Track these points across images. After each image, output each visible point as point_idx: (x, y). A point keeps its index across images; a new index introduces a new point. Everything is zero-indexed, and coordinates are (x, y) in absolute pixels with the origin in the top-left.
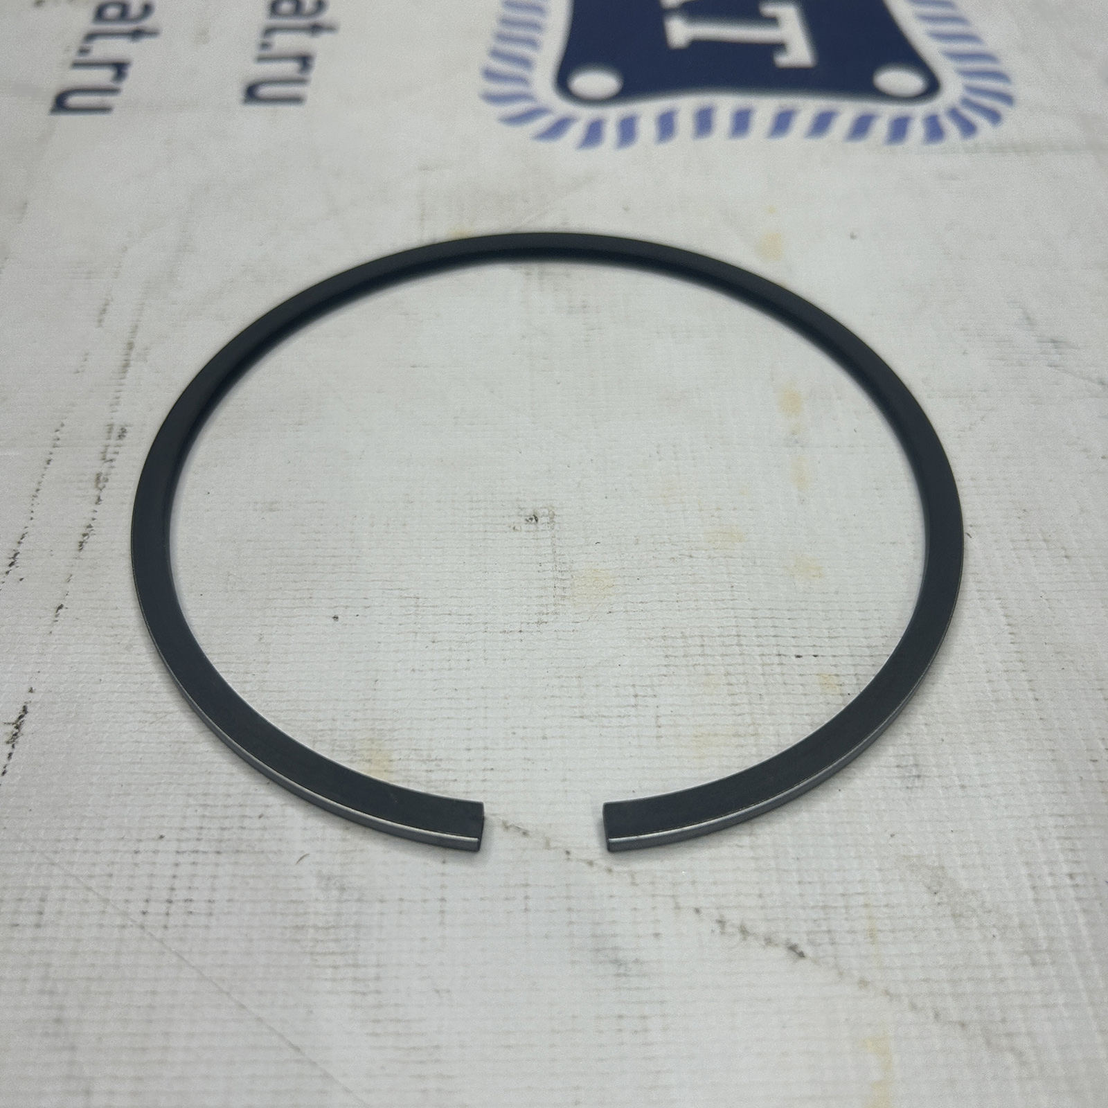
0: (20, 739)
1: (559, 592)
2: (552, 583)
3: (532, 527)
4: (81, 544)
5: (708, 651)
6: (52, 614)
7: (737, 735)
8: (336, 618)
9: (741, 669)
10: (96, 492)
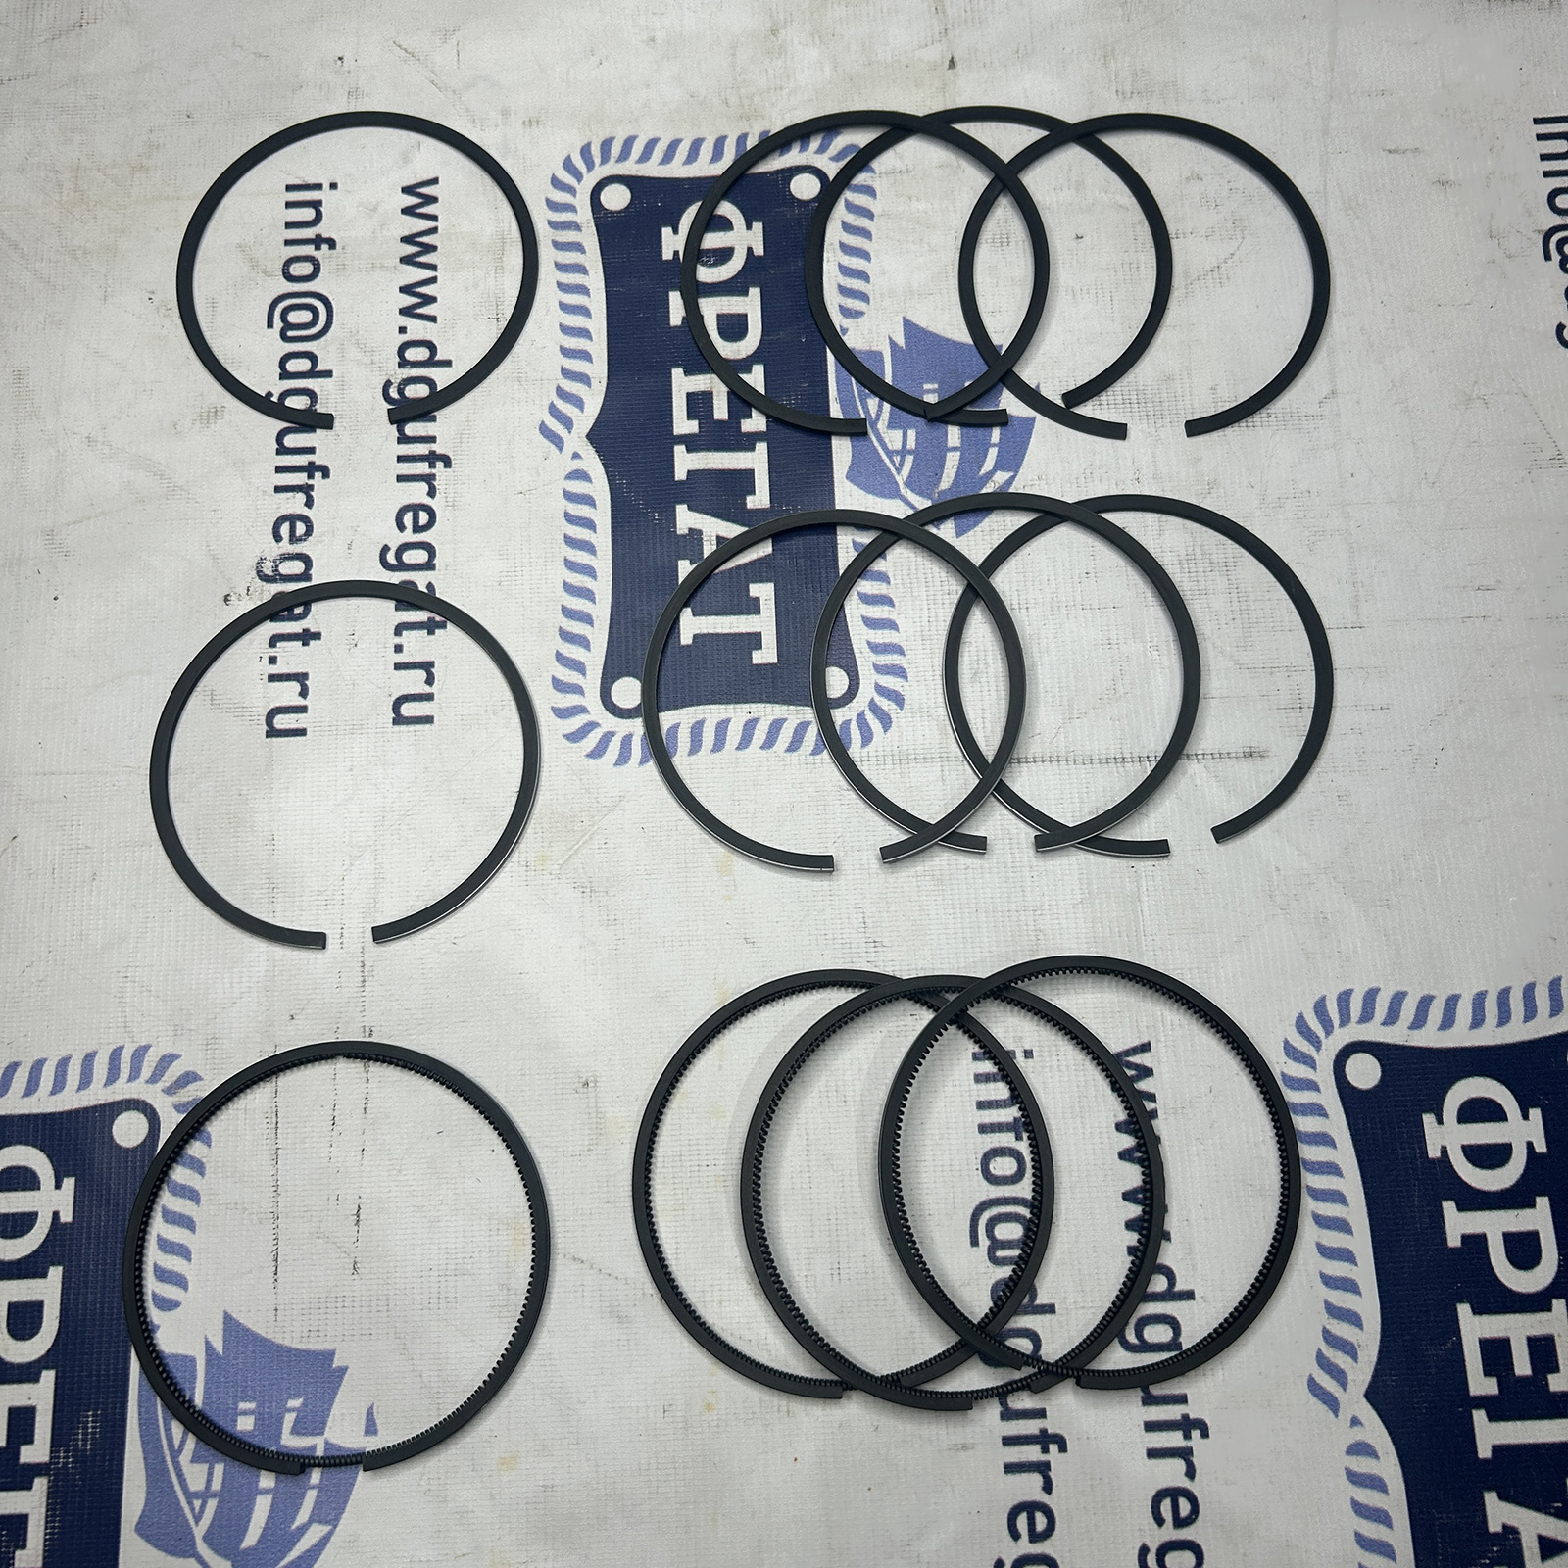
0: (361, 1223)
1: (599, 1131)
2: (595, 1126)
3: (586, 1090)
4: (365, 1109)
5: (667, 1165)
6: (360, 1153)
7: (675, 1210)
8: (493, 1150)
9: (680, 1174)
10: (365, 1075)
